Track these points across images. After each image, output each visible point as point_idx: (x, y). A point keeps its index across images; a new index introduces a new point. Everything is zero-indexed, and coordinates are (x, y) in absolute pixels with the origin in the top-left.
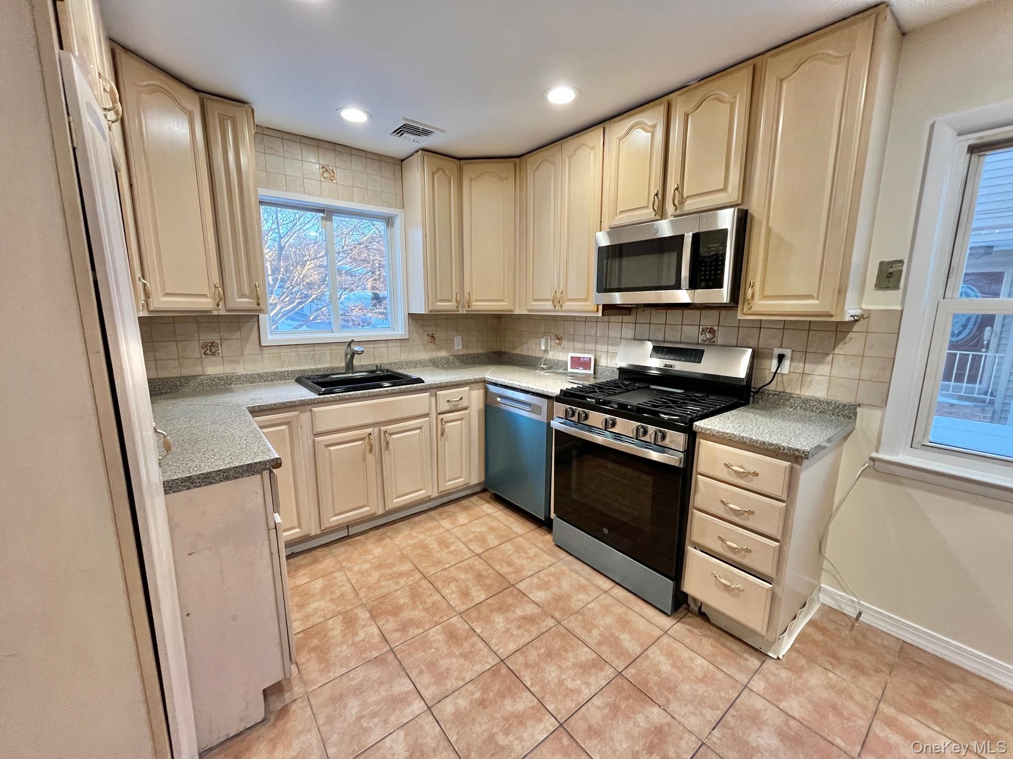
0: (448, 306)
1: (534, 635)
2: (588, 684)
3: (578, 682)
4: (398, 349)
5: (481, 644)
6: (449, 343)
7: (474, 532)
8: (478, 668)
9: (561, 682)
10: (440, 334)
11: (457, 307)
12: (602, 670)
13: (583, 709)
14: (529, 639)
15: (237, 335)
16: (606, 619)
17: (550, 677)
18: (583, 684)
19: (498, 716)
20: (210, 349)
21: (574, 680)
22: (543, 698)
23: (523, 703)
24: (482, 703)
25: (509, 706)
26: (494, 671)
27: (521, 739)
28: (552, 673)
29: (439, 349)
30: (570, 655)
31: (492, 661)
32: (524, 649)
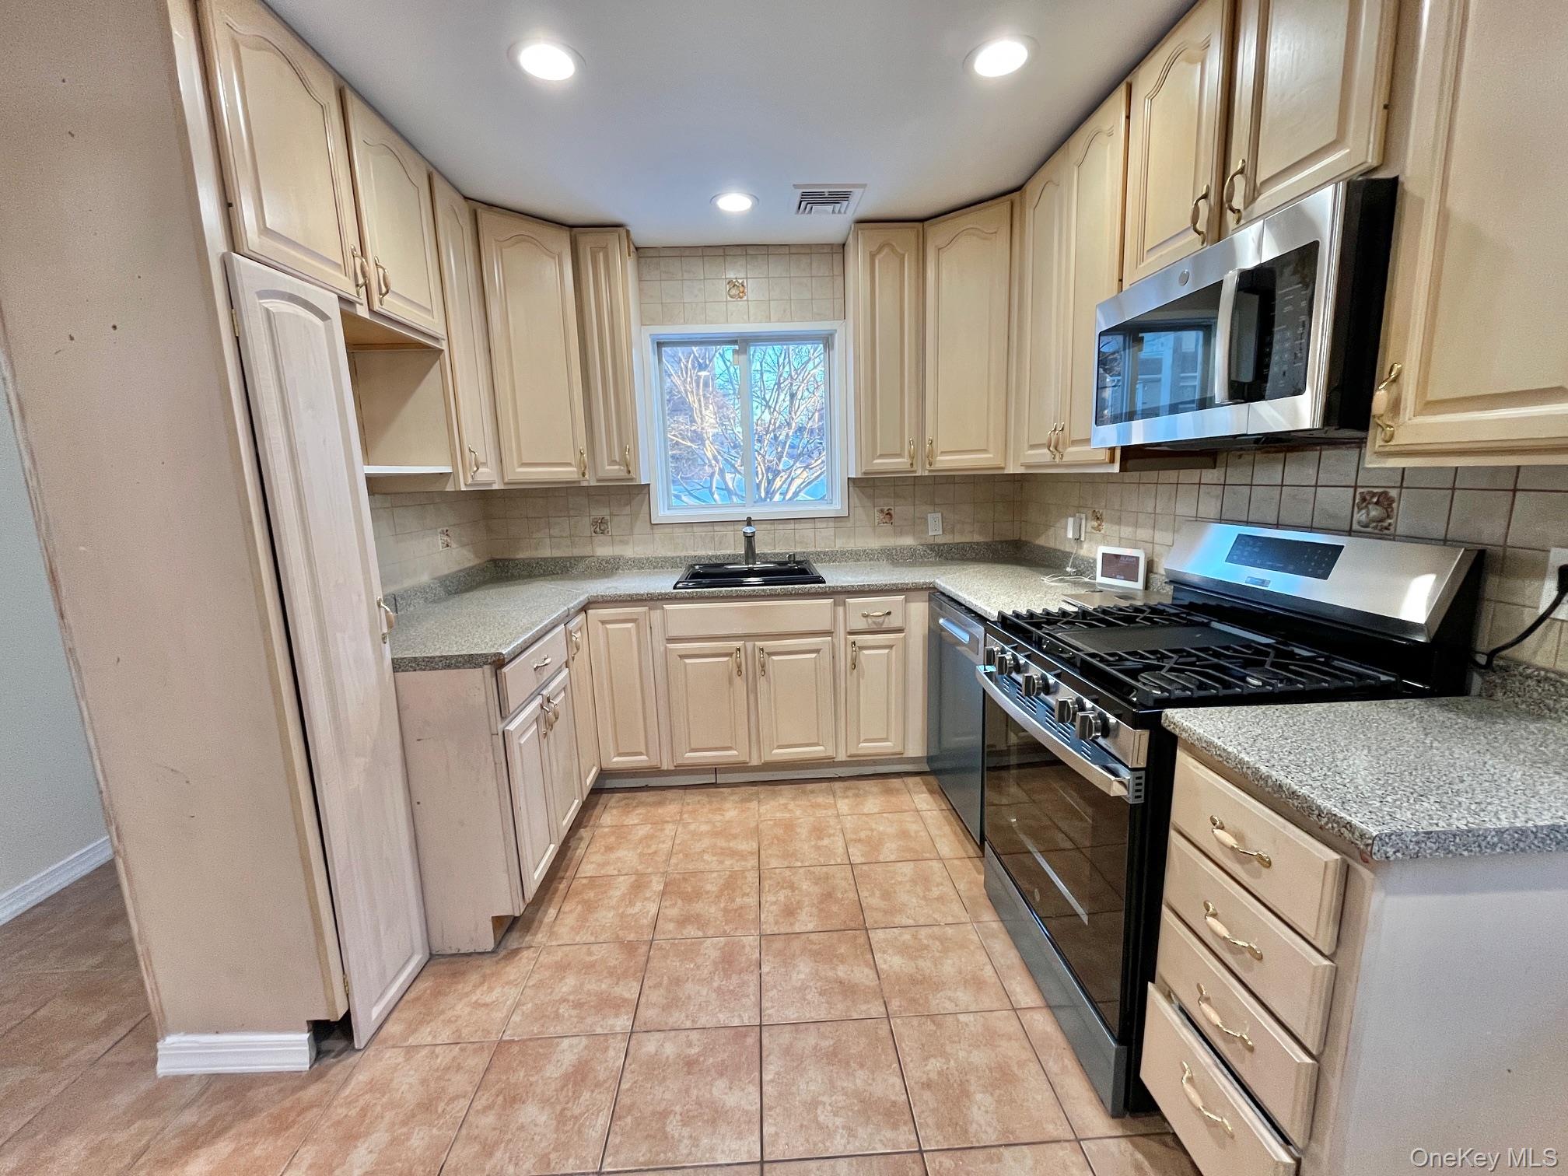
0: (899, 463)
1: (835, 1014)
2: (851, 1132)
3: (839, 1121)
4: (831, 532)
5: (752, 989)
6: (917, 525)
7: (872, 830)
8: (723, 1018)
9: (813, 1105)
10: (901, 510)
11: (912, 464)
12: (895, 1126)
13: (813, 1165)
14: (822, 1017)
15: (627, 510)
16: (975, 1052)
17: (803, 1086)
18: (844, 1127)
19: (694, 1092)
20: (600, 526)
21: (836, 1114)
22: (771, 1109)
23: (741, 1098)
24: (690, 1065)
25: (719, 1090)
26: (739, 1033)
27: (695, 1140)
28: (812, 1082)
29: (901, 533)
30: (861, 1074)
31: (749, 1017)
32: (802, 1027)
